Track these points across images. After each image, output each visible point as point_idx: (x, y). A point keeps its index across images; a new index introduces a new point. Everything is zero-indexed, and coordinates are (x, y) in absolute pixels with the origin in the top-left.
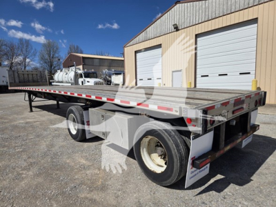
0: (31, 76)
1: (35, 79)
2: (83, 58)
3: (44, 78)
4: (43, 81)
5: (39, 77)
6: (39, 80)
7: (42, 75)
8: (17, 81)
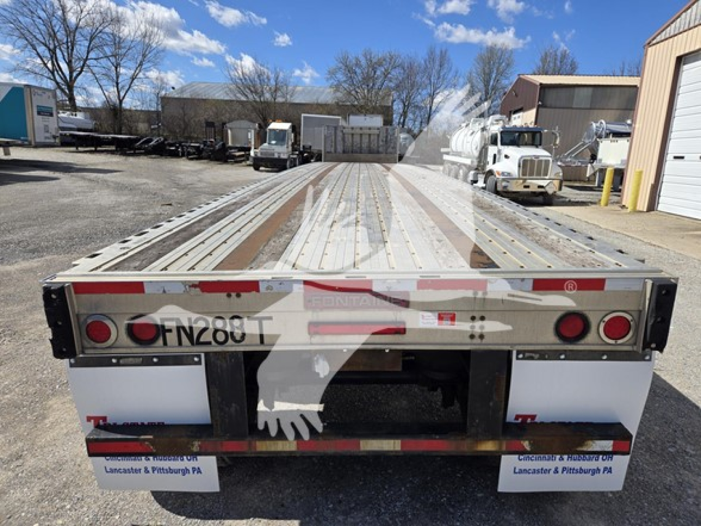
0: (365, 140)
1: (374, 146)
2: (544, 87)
3: (392, 145)
4: (390, 150)
5: (382, 141)
6: (381, 149)
7: (389, 137)
8: (340, 148)
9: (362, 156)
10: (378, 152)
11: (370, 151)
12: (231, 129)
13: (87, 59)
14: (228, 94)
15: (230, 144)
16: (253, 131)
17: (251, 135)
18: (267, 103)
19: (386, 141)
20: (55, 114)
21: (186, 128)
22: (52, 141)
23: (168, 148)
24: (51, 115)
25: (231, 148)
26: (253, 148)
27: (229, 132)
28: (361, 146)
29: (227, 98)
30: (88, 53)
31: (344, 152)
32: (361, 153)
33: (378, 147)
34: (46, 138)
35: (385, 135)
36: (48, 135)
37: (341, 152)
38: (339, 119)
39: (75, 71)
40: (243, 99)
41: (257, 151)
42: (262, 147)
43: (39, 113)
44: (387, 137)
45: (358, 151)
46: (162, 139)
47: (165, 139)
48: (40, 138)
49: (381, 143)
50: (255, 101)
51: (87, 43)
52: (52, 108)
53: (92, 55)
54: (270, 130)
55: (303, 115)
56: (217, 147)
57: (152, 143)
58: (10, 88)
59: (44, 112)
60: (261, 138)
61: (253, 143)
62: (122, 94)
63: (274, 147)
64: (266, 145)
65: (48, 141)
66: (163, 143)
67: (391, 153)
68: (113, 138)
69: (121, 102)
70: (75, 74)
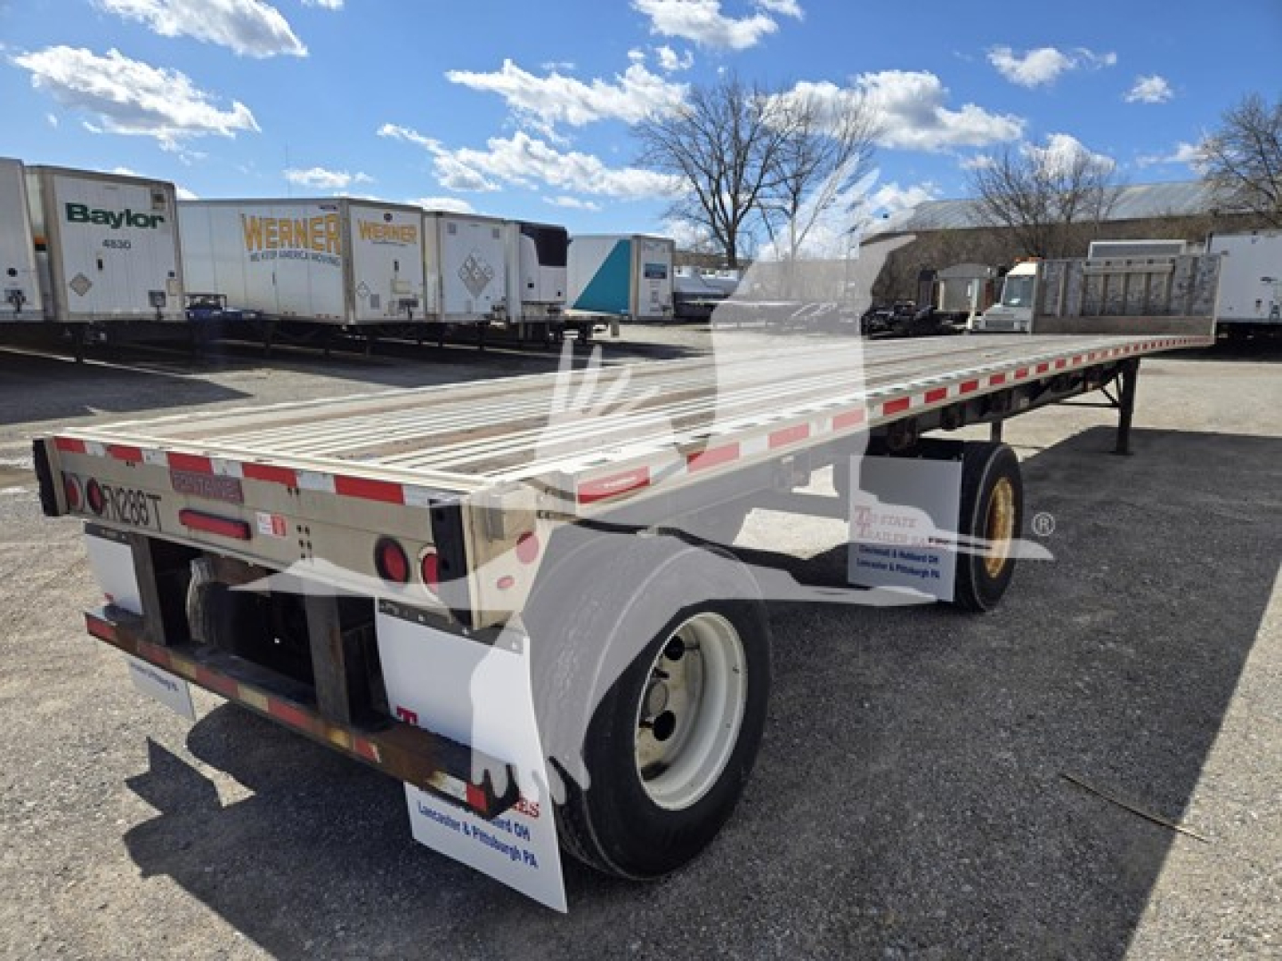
0: (1138, 286)
1: (1158, 297)
3: (1206, 294)
4: (1198, 306)
5: (1180, 286)
6: (1174, 305)
7: (1199, 277)
8: (1074, 306)
9: (1123, 321)
10: (1167, 312)
11: (1148, 310)
12: (945, 280)
13: (758, 187)
14: (970, 218)
15: (941, 308)
16: (976, 283)
17: (973, 291)
18: (1051, 227)
19: (1191, 285)
20: (669, 274)
21: (891, 286)
22: (661, 314)
23: (842, 320)
24: (664, 276)
25: (944, 315)
26: (973, 314)
27: (942, 286)
28: (1125, 299)
29: (968, 225)
30: (762, 176)
31: (1083, 314)
32: (1123, 314)
33: (1169, 300)
34: (653, 310)
35: (1189, 273)
36: (656, 306)
37: (1077, 312)
38: (1178, 246)
39: (740, 207)
40: (1002, 223)
41: (979, 318)
42: (990, 311)
43: (647, 275)
44: (1193, 277)
45: (1118, 311)
46: (835, 305)
47: (840, 306)
48: (644, 311)
49: (1176, 291)
50: (1025, 225)
51: (761, 162)
52: (664, 267)
53: (767, 179)
54: (1011, 278)
55: (1093, 243)
56: (919, 315)
57: (817, 313)
58: (614, 243)
59: (655, 273)
60: (991, 293)
61: (974, 303)
62: (798, 235)
63: (1013, 310)
64: (998, 306)
65: (654, 314)
66: (835, 311)
67: (1199, 313)
68: (761, 307)
69: (794, 248)
70: (740, 211)
